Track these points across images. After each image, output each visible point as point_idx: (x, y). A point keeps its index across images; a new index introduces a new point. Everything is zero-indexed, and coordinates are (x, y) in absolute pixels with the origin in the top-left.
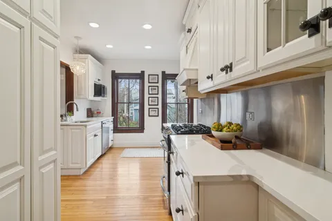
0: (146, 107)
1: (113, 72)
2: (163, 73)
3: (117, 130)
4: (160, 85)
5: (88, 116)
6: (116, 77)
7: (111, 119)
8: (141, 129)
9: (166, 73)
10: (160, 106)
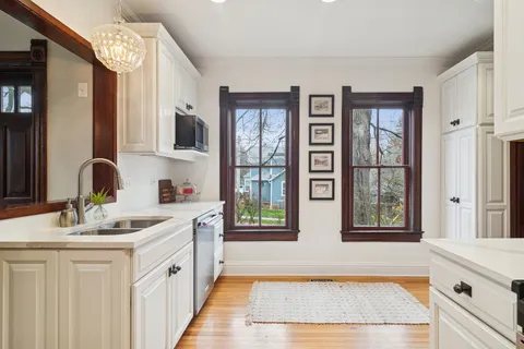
0: (304, 176)
1: (224, 91)
2: (346, 90)
3: (231, 233)
4: (337, 120)
5: (162, 201)
6: (230, 101)
7: (219, 206)
8: (290, 231)
9: (353, 90)
10: (337, 175)
